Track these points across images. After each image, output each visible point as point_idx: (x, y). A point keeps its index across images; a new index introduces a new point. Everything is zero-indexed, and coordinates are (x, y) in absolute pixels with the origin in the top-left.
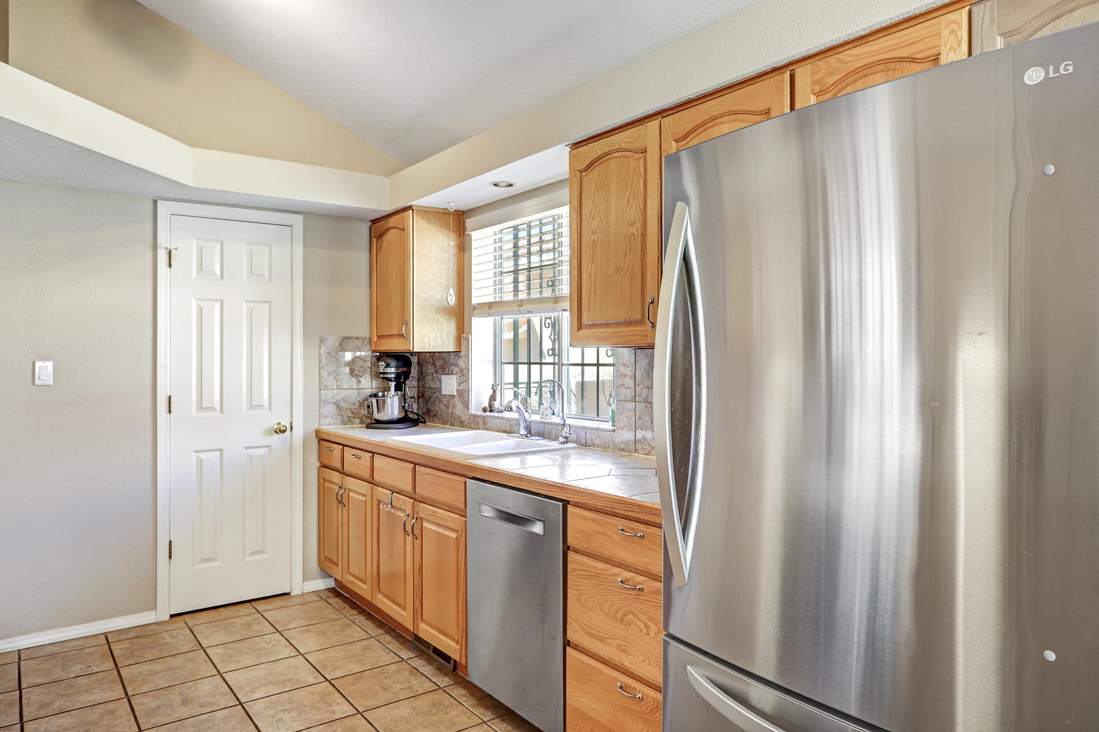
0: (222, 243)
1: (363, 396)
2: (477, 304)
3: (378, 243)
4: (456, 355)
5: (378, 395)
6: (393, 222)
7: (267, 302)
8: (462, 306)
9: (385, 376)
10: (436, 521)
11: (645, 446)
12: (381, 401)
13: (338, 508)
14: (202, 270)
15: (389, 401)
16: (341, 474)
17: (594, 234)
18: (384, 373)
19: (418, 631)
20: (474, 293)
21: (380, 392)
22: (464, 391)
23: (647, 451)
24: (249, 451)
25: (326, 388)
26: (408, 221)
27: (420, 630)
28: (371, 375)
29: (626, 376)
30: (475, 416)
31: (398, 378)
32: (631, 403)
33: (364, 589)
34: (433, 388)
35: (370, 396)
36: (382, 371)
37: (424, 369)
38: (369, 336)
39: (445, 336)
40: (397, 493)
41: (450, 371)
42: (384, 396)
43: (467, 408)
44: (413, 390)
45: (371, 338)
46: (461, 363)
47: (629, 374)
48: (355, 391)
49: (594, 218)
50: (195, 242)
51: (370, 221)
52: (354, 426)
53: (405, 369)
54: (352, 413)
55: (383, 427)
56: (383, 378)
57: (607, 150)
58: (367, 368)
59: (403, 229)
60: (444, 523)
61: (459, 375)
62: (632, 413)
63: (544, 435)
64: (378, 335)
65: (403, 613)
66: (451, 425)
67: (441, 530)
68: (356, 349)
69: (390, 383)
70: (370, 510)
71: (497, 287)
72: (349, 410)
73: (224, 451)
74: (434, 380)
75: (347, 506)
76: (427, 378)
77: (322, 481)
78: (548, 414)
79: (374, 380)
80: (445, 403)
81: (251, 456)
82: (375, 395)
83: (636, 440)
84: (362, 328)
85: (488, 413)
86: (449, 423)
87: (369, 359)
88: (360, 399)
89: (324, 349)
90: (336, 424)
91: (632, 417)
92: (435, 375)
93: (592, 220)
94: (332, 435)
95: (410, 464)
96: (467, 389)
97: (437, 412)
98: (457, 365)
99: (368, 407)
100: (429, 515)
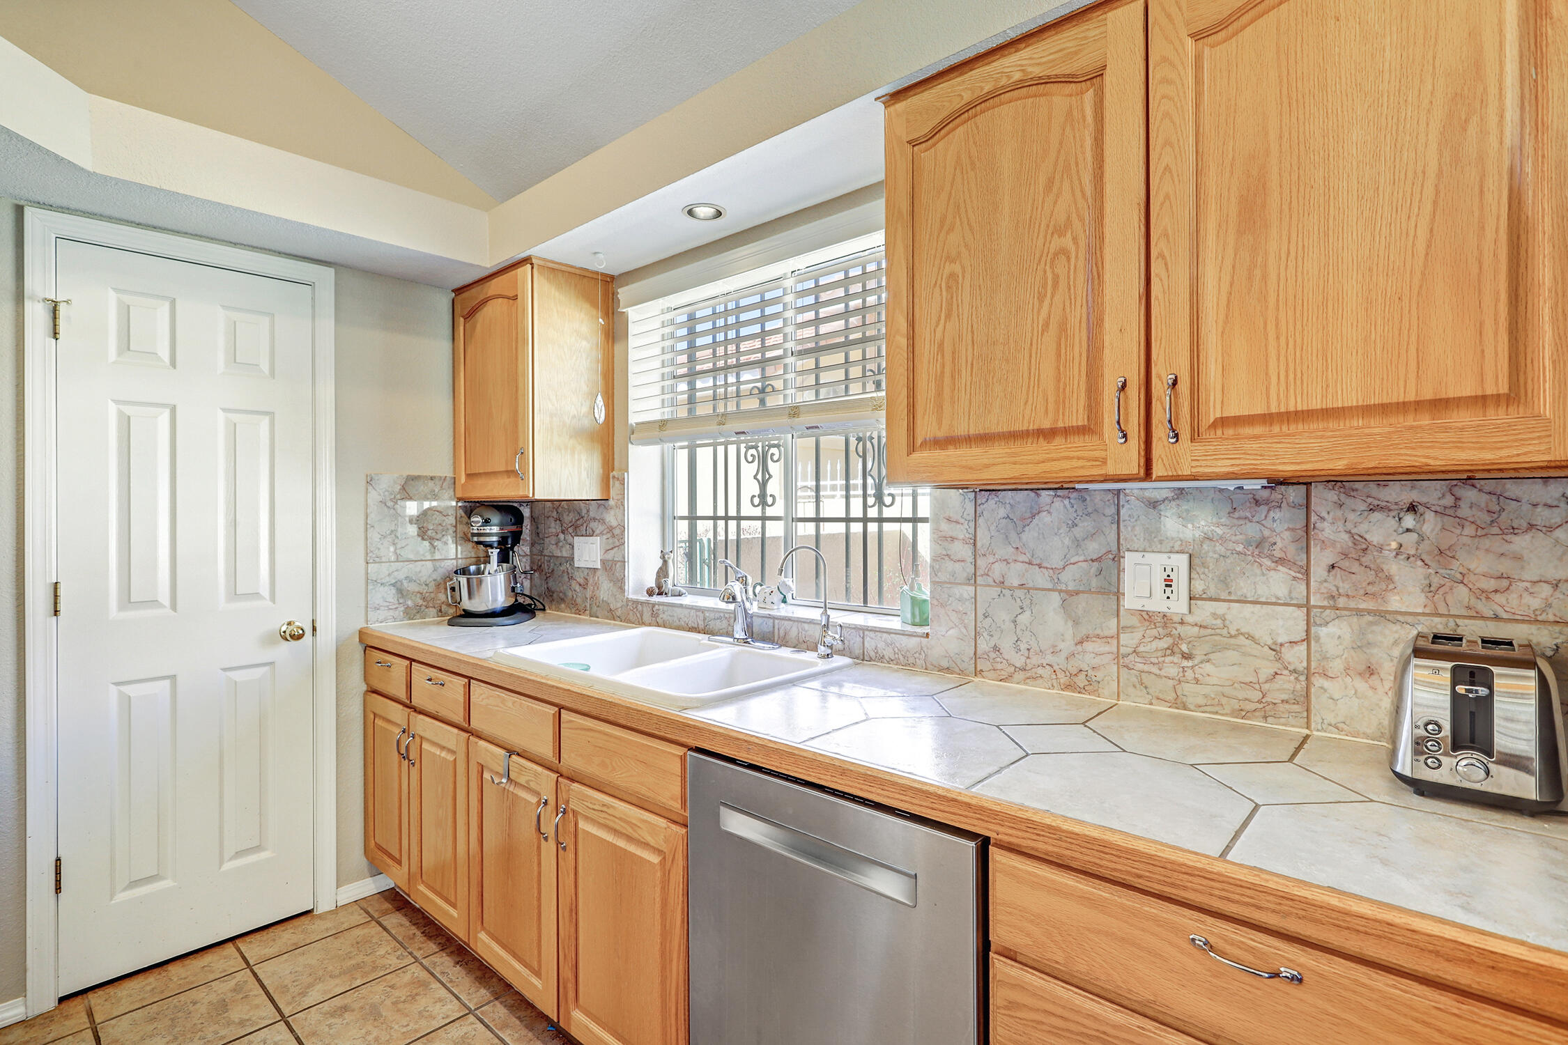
0: (173, 303)
1: (441, 571)
2: (637, 424)
3: (467, 325)
4: (599, 506)
5: (469, 570)
6: (494, 287)
7: (266, 413)
8: (611, 427)
9: (482, 539)
10: (611, 824)
11: (999, 666)
12: (475, 580)
13: (400, 766)
14: (129, 349)
15: (488, 580)
16: (405, 709)
17: (953, 261)
18: (479, 535)
19: (569, 1024)
20: (632, 407)
21: (471, 565)
22: (614, 562)
23: (1004, 674)
24: (231, 674)
25: (377, 560)
26: (524, 282)
27: (572, 1023)
28: (456, 537)
29: (953, 539)
30: (636, 602)
31: (503, 541)
32: (966, 587)
33: (452, 917)
34: (558, 557)
35: (456, 572)
36: (476, 531)
37: (541, 527)
38: (452, 475)
39: (584, 474)
40: (518, 754)
41: (589, 531)
42: (479, 572)
43: (622, 589)
44: (524, 560)
45: (455, 478)
46: (611, 518)
47: (961, 537)
48: (429, 564)
49: (951, 230)
50: (112, 295)
51: (453, 291)
52: (427, 620)
53: (514, 528)
54: (424, 599)
55: (479, 623)
56: (479, 543)
57: (987, 88)
58: (449, 527)
59: (515, 298)
60: (629, 831)
61: (605, 537)
62: (969, 607)
63: (774, 637)
64: (467, 472)
65: (534, 980)
66: (591, 616)
67: (621, 843)
68: (429, 496)
69: (490, 550)
70: (465, 779)
71: (667, 396)
72: (419, 595)
73: (179, 678)
74: (561, 544)
75: (417, 765)
76: (547, 540)
77: (370, 720)
78: (775, 600)
79: (461, 545)
80: (582, 581)
81: (236, 682)
82: (464, 571)
83: (978, 653)
84: (439, 462)
85: (656, 599)
86: (588, 612)
87: (451, 512)
88: (438, 576)
89: (374, 496)
90: (395, 619)
91: (969, 613)
92: (562, 536)
93: (948, 233)
94: (389, 641)
95: (549, 706)
96: (620, 559)
97: (565, 594)
98: (602, 521)
99: (453, 589)
100: (594, 809)
